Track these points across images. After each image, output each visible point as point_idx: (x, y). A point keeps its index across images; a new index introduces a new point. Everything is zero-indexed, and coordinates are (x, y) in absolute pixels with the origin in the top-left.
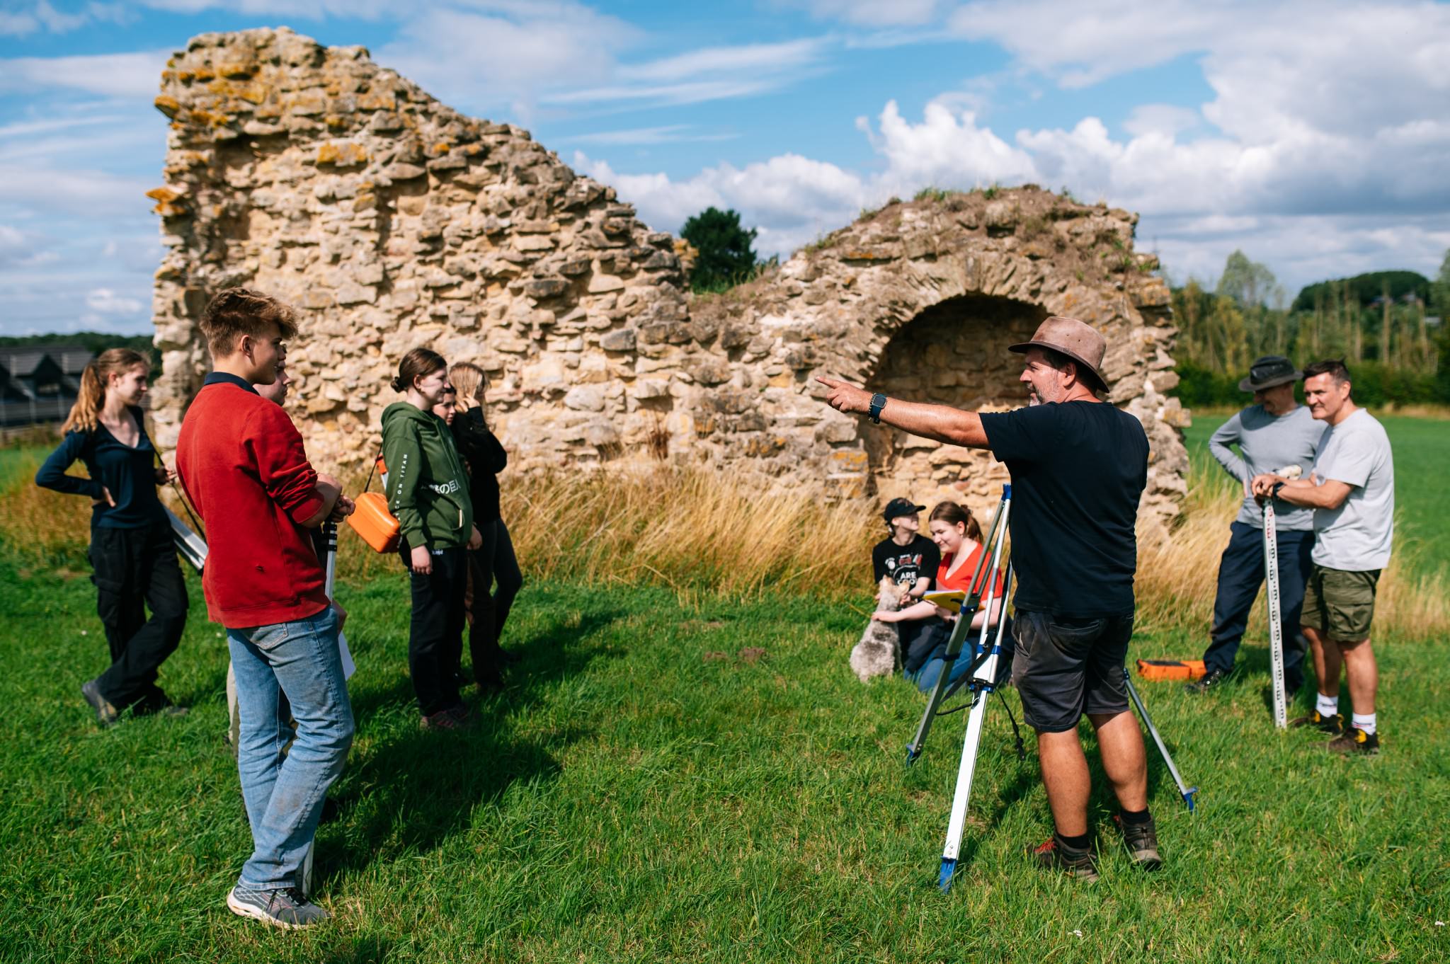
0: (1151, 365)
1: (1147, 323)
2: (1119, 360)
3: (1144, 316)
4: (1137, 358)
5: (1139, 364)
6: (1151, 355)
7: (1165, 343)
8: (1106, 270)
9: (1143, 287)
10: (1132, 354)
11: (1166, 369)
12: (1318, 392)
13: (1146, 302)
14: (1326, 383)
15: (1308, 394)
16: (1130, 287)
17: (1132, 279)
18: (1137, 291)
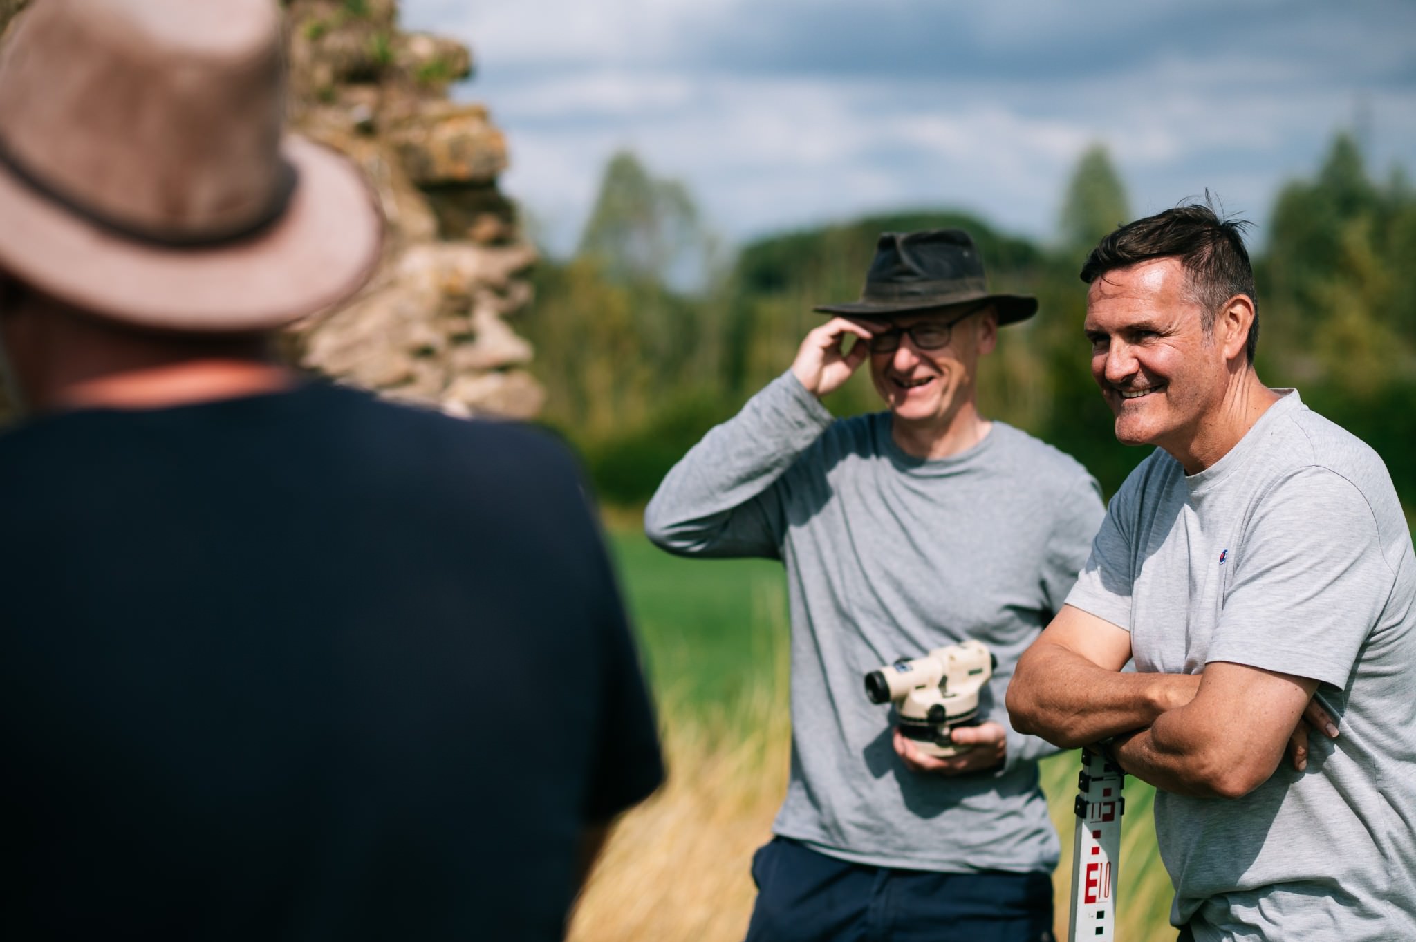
0: (462, 357)
1: (448, 232)
2: (365, 342)
3: (438, 212)
4: (422, 334)
5: (425, 352)
6: (457, 325)
7: (500, 291)
8: (322, 75)
9: (430, 124)
10: (402, 321)
11: (504, 368)
12: (1138, 334)
13: (444, 168)
14: (1165, 299)
15: (1101, 339)
16: (398, 124)
17: (398, 103)
18: (414, 135)
